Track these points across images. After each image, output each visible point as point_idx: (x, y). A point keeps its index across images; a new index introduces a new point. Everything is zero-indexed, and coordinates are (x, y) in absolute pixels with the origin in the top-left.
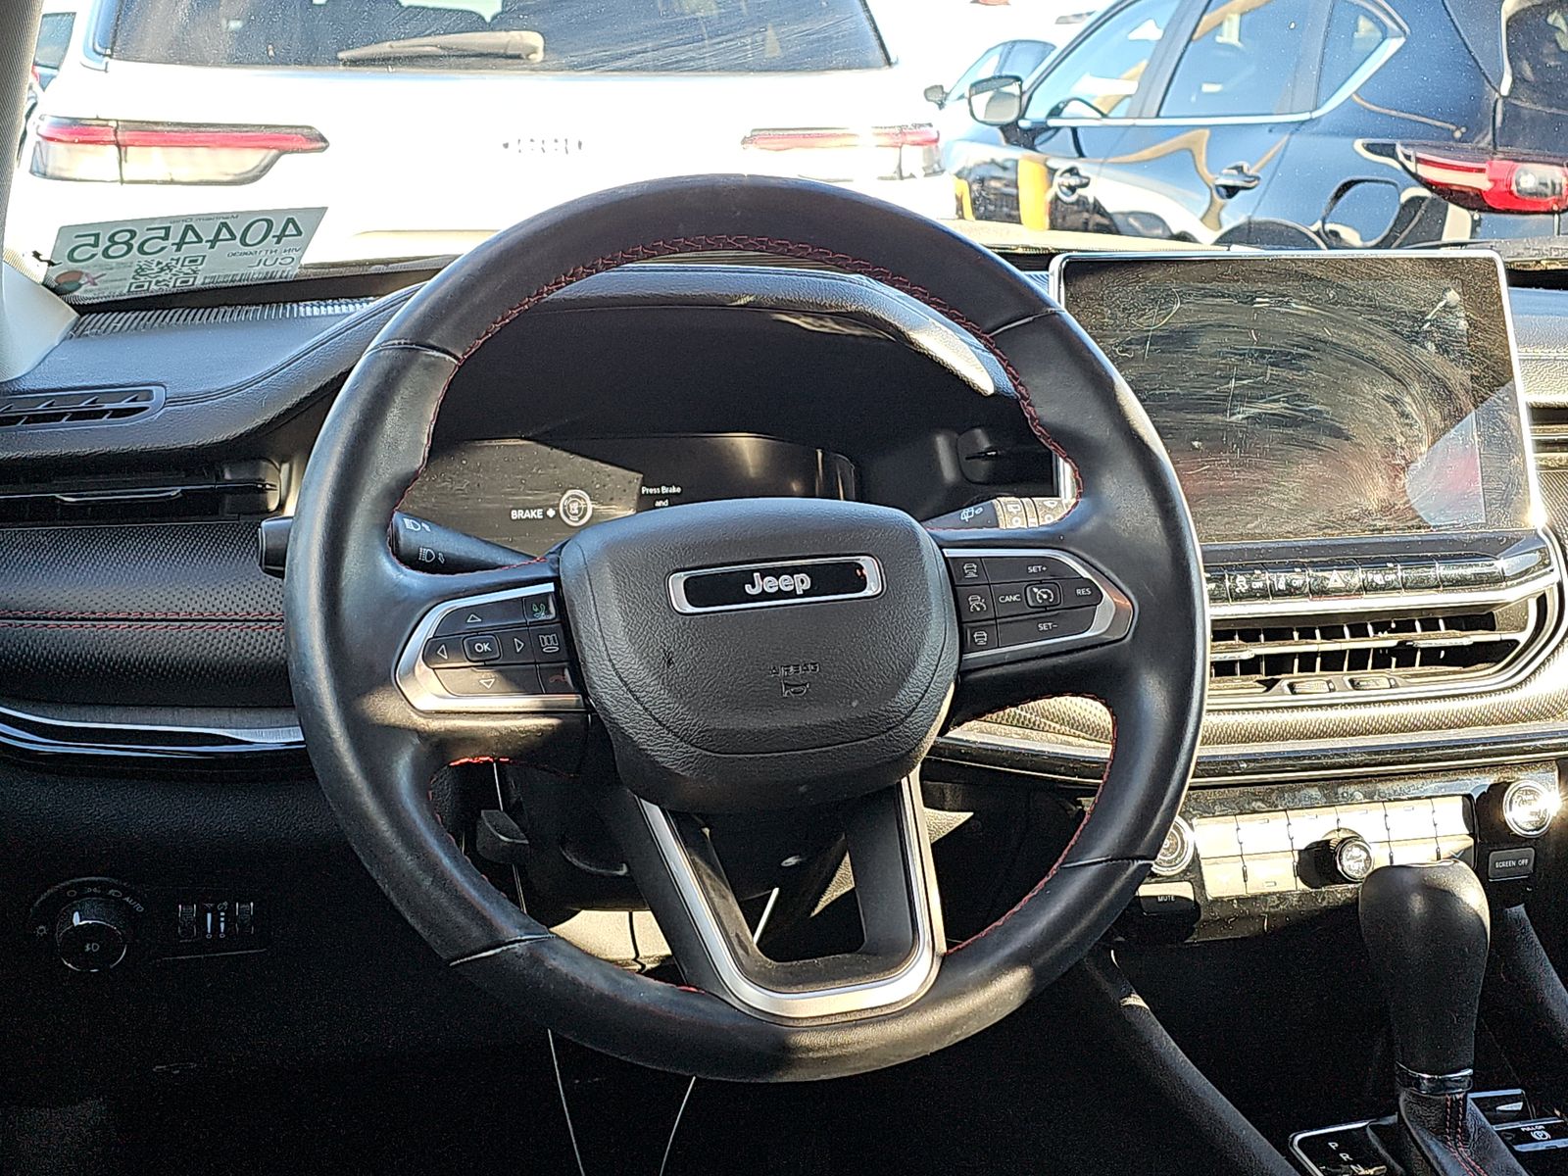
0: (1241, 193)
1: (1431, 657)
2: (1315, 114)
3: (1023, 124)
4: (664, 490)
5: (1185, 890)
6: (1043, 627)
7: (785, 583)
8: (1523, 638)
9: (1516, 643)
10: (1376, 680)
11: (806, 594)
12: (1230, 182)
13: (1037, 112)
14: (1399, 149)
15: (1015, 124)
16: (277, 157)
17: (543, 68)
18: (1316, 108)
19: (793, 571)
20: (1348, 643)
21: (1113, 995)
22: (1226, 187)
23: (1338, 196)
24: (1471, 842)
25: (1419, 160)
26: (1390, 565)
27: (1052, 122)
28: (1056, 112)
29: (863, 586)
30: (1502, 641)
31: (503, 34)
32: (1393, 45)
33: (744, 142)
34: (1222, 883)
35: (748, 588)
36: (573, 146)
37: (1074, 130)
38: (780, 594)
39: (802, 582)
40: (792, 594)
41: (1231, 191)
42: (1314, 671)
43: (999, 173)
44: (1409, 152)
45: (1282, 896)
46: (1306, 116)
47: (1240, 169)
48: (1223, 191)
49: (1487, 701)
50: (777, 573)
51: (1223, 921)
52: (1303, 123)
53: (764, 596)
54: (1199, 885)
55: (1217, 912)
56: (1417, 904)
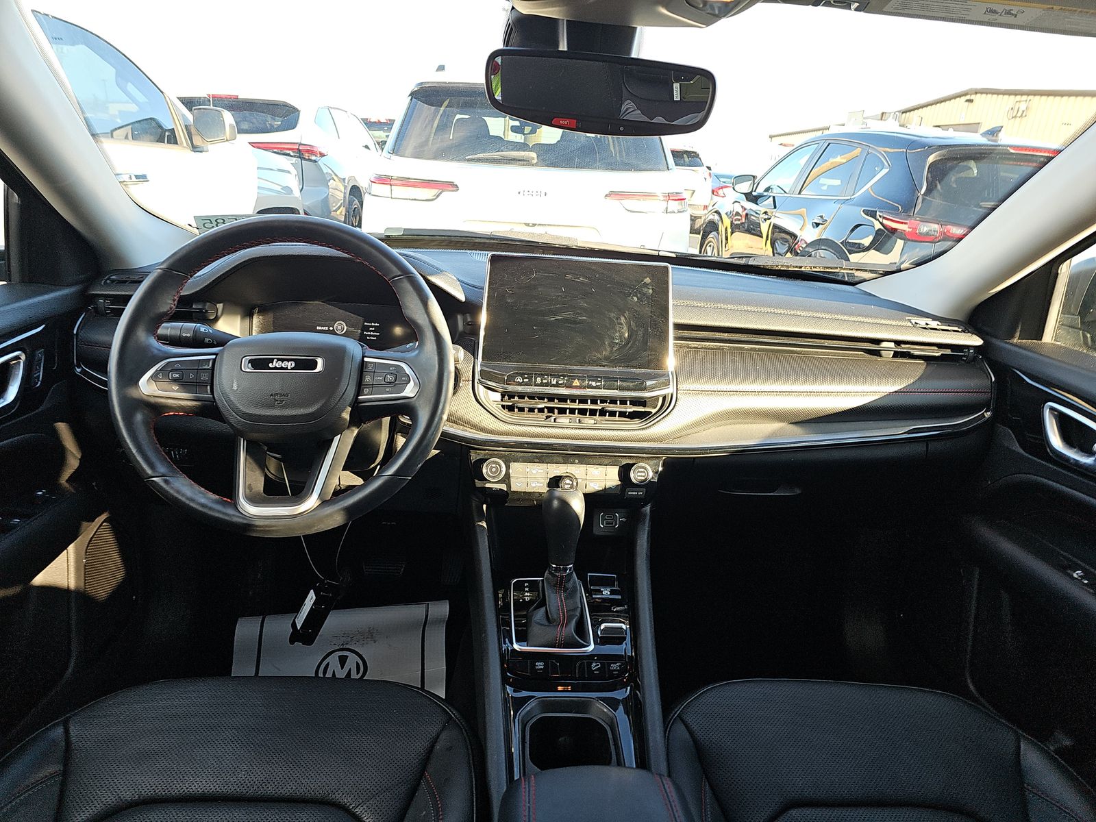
0: (820, 226)
1: (622, 414)
2: (852, 197)
3: (754, 194)
4: (373, 324)
5: (504, 487)
6: (388, 390)
7: (284, 364)
8: (654, 411)
9: (651, 413)
10: (589, 421)
11: (292, 369)
12: (818, 222)
13: (760, 190)
14: (878, 213)
15: (751, 193)
16: (441, 193)
17: (536, 165)
18: (854, 195)
19: (288, 360)
20: (589, 406)
21: (476, 519)
22: (816, 223)
23: (853, 230)
24: (620, 483)
25: (884, 218)
26: (599, 379)
27: (765, 194)
28: (767, 190)
29: (315, 368)
30: (645, 412)
31: (522, 152)
32: (885, 171)
33: (606, 196)
34: (517, 485)
35: (270, 365)
36: (543, 194)
37: (774, 197)
38: (282, 368)
39: (291, 365)
40: (287, 369)
41: (818, 225)
42: (566, 414)
43: (754, 214)
44: (881, 214)
45: (540, 494)
46: (849, 198)
47: (821, 217)
48: (815, 224)
49: (631, 433)
50: (283, 360)
51: (518, 500)
52: (848, 200)
53: (276, 368)
54: (509, 486)
55: (515, 497)
56: (556, 503)
